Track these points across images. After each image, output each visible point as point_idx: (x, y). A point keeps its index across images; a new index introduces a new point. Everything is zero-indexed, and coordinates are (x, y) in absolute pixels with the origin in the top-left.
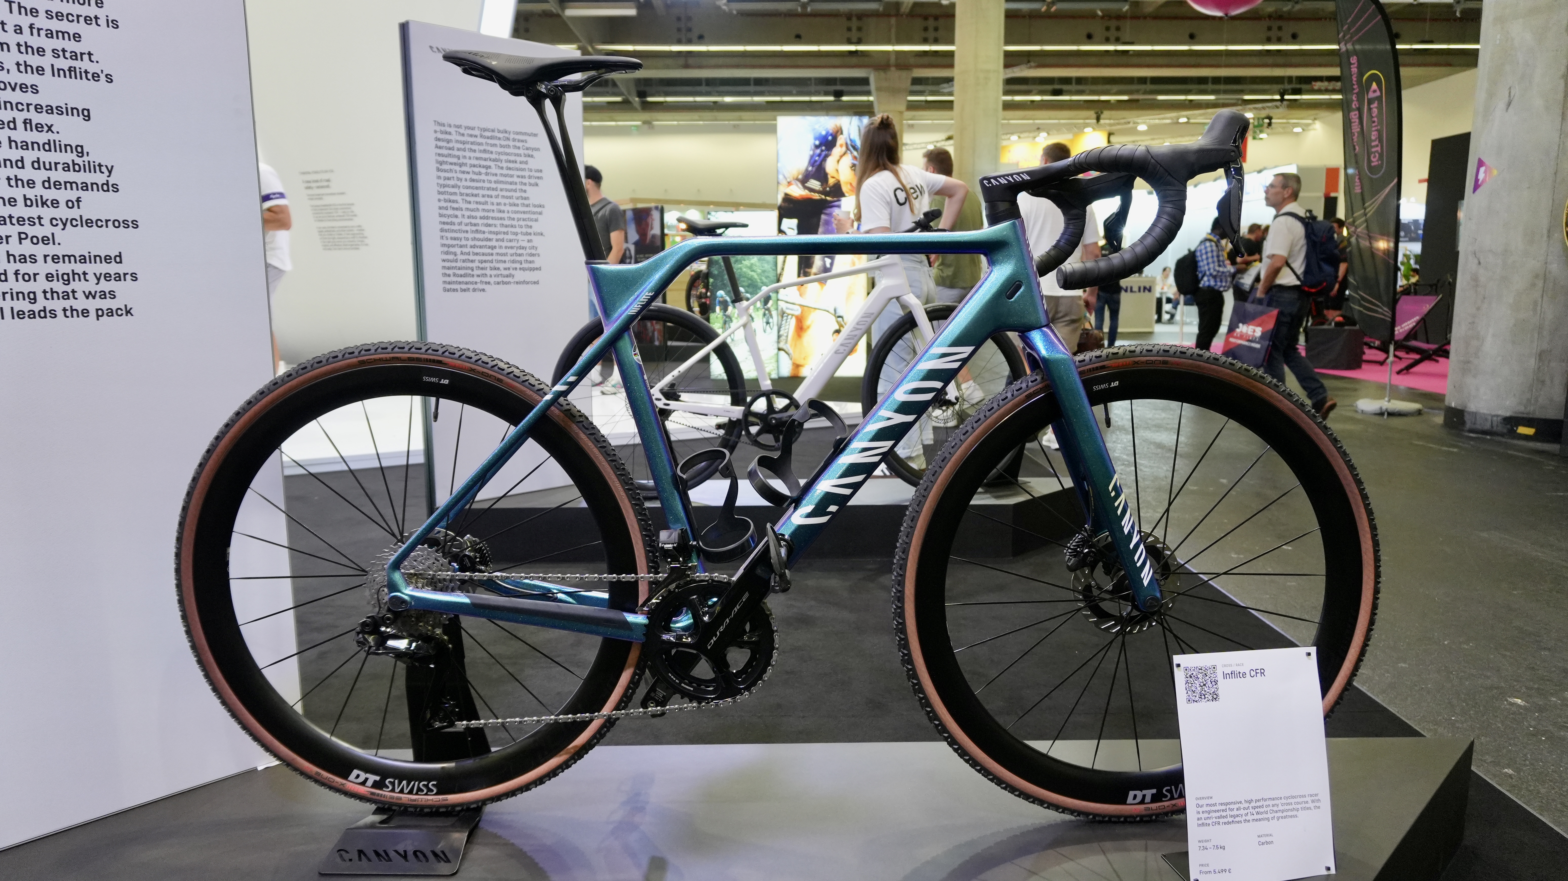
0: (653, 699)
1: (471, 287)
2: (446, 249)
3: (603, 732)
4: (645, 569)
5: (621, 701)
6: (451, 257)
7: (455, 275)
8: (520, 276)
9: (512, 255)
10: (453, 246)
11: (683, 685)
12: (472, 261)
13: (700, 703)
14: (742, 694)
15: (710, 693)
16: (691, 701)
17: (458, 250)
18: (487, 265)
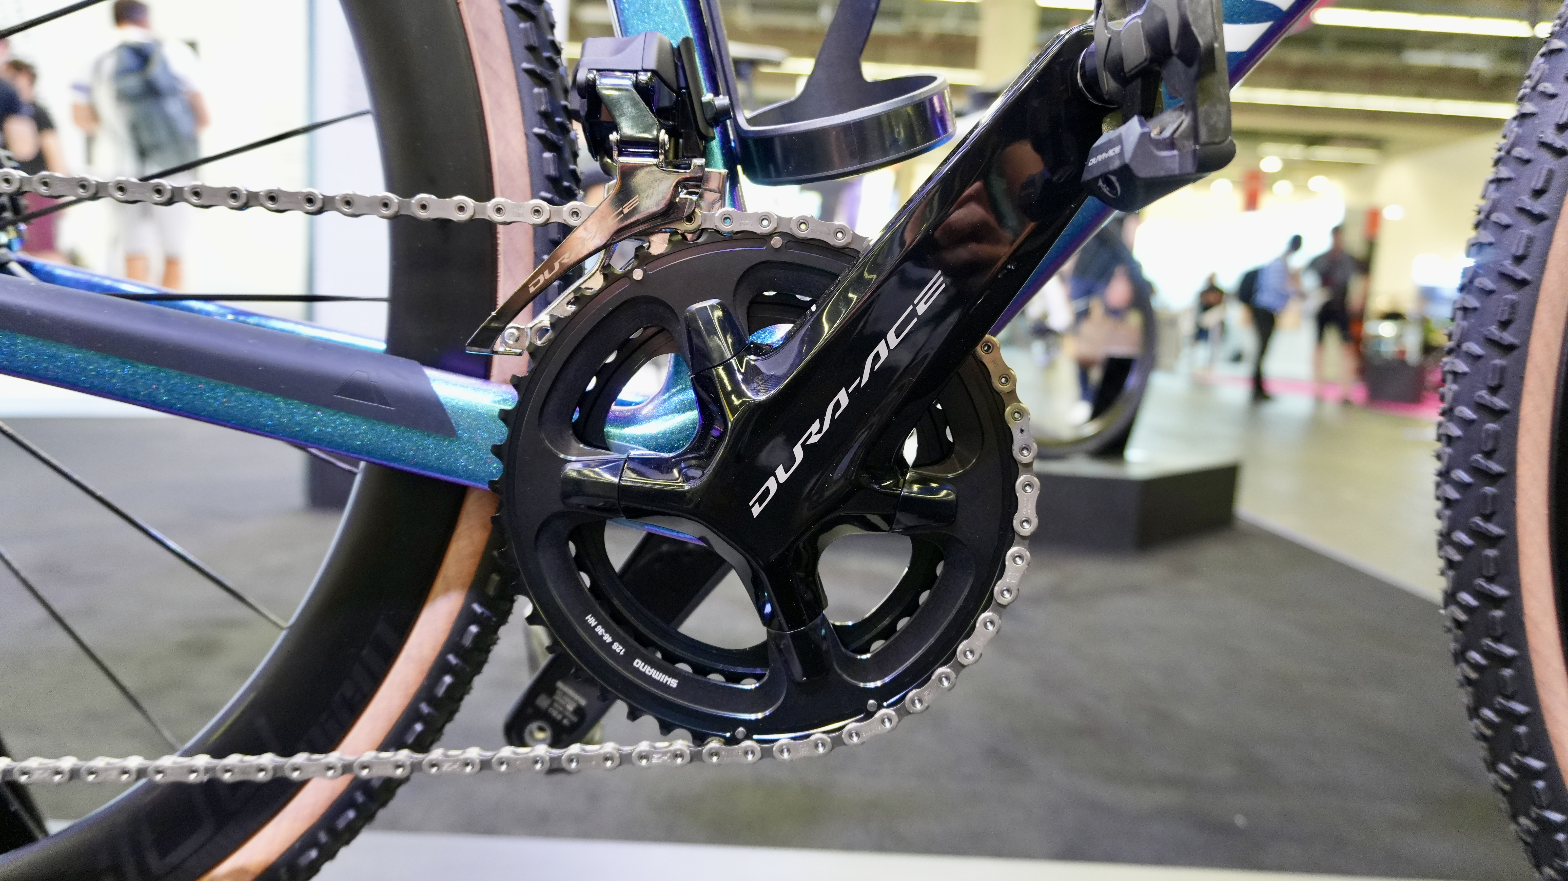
0: (544, 716)
3: (341, 823)
4: (523, 180)
5: (411, 715)
11: (638, 664)
13: (699, 739)
14: (870, 715)
15: (751, 701)
16: (666, 729)
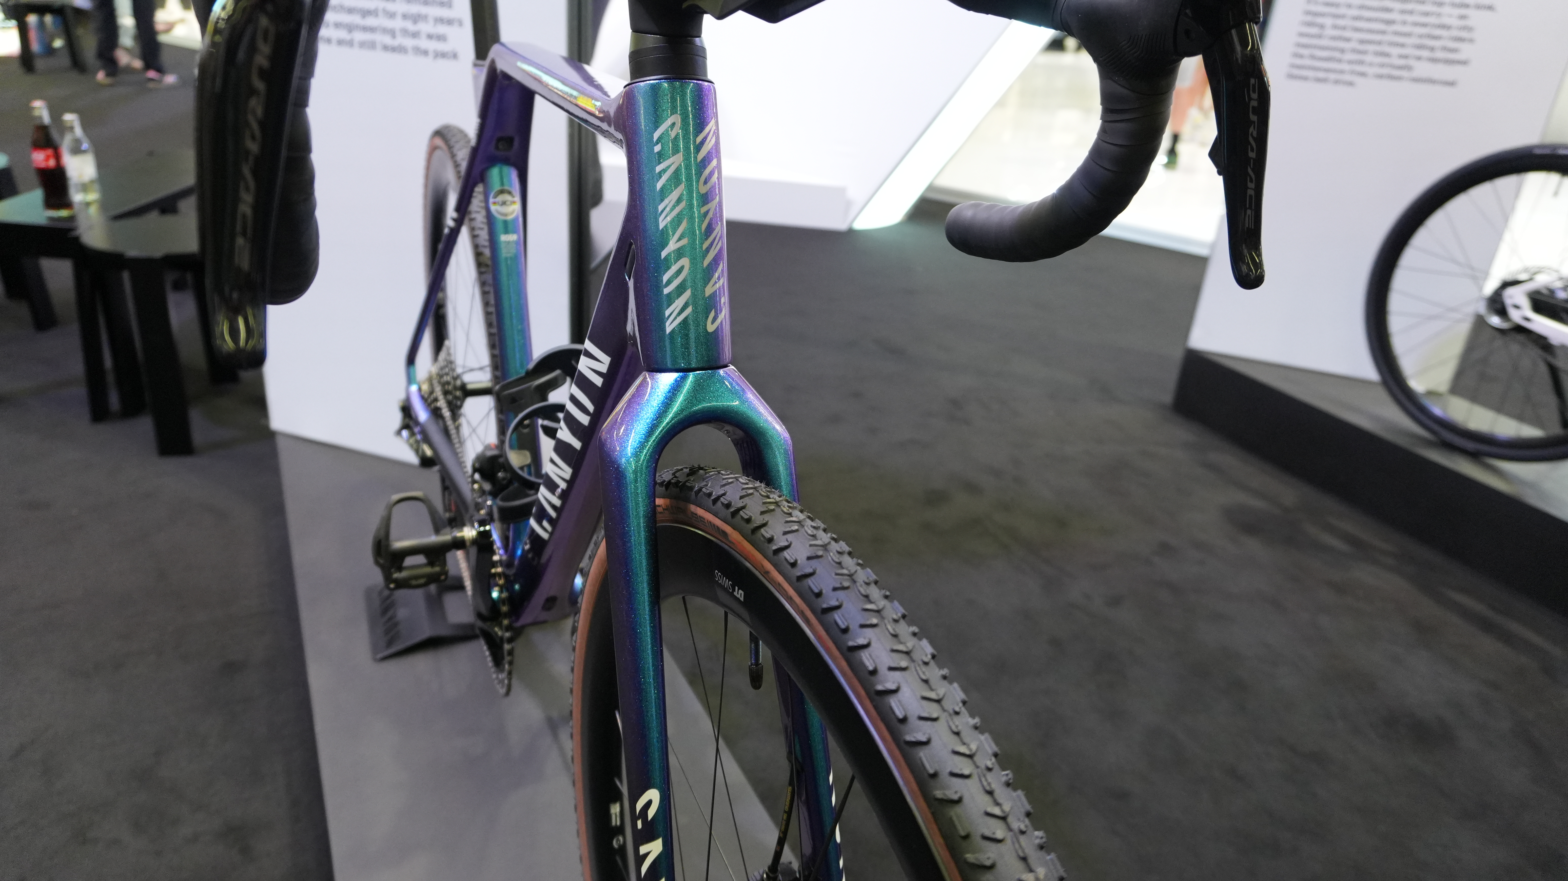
1: (1332, 76)
2: (1309, 18)
6: (1314, 31)
7: (1313, 57)
8: (1423, 69)
9: (1421, 36)
10: (1322, 15)
12: (1348, 40)
17: (1328, 21)
18: (1371, 48)
